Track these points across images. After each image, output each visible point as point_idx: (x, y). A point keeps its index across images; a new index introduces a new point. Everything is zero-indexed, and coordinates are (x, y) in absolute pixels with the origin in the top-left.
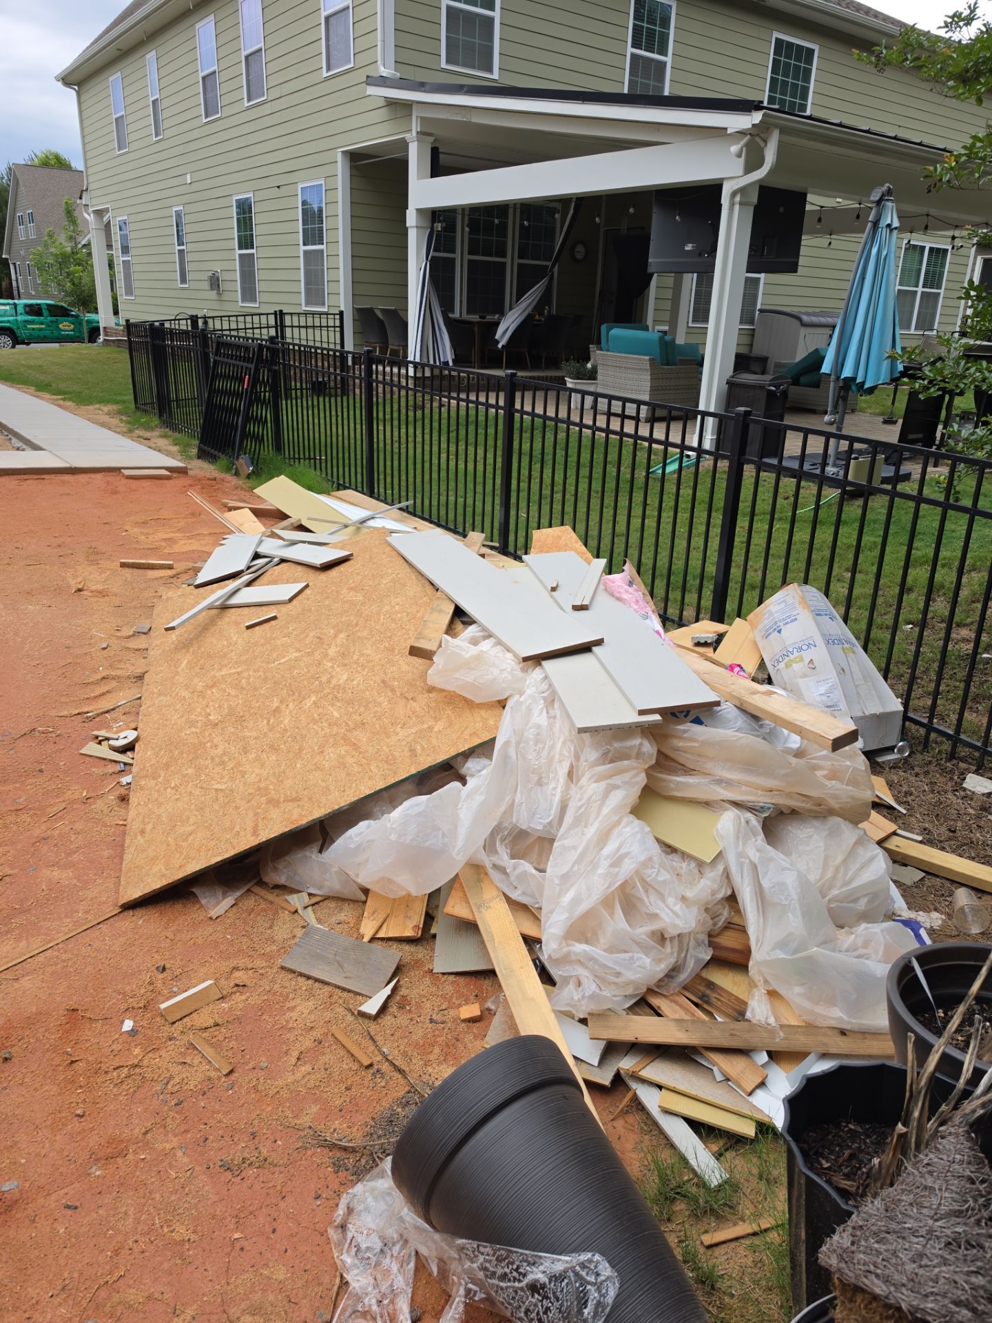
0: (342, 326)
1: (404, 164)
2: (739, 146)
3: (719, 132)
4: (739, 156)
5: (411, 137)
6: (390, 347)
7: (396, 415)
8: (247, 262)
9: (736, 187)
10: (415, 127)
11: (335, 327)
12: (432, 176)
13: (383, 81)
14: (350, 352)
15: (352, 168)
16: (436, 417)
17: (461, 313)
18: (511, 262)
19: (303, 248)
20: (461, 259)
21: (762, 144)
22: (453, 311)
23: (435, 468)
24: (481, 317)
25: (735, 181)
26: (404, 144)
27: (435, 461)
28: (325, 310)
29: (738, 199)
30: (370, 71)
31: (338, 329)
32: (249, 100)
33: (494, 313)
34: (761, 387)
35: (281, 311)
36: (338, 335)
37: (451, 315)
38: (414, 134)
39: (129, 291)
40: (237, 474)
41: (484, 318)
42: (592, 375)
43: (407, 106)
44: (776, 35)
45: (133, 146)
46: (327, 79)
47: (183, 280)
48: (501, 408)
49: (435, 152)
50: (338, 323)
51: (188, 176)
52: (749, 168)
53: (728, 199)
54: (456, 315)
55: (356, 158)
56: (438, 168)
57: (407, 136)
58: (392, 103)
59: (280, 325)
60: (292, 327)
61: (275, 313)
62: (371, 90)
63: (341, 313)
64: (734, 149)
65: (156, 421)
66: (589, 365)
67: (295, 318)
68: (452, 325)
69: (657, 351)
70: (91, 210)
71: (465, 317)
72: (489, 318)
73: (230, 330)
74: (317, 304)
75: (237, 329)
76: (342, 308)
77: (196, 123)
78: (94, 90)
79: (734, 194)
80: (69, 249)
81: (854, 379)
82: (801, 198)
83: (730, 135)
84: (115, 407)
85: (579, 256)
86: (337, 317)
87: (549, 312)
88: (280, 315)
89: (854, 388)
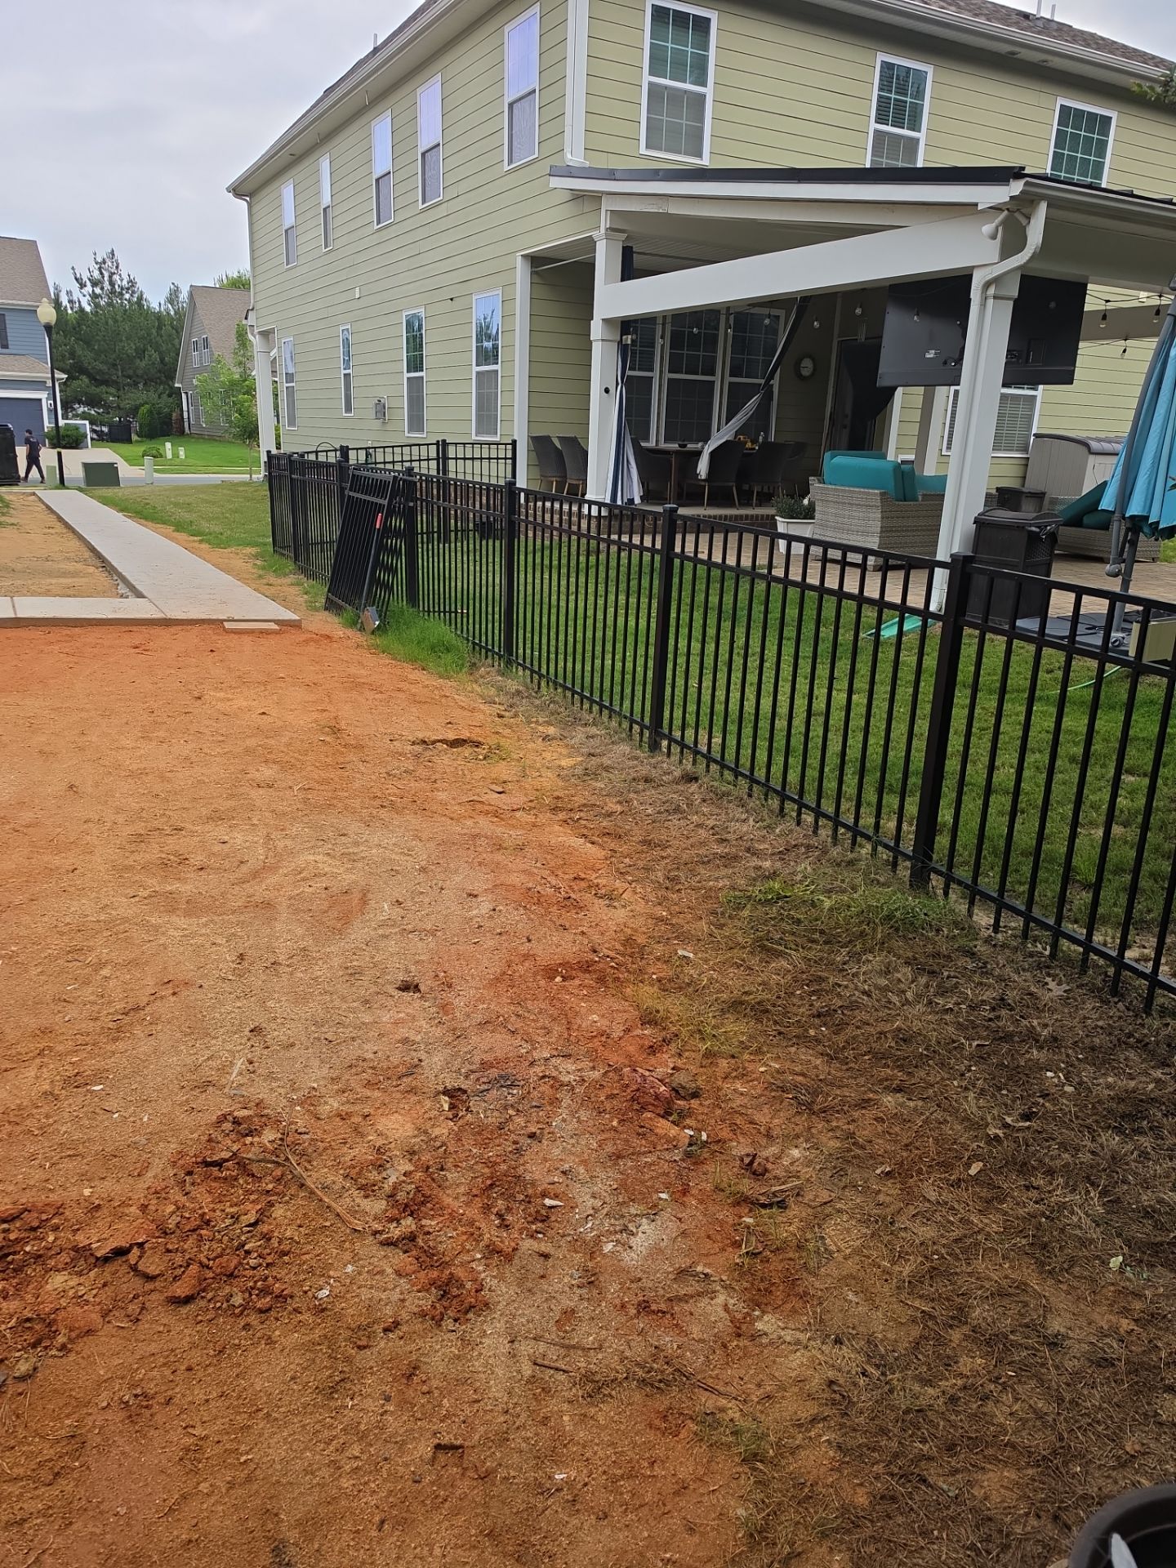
0: (514, 458)
1: (590, 267)
2: (994, 225)
3: (967, 209)
4: (994, 237)
5: (599, 235)
6: (569, 481)
7: (564, 561)
8: (416, 386)
9: (990, 277)
10: (605, 222)
11: (506, 459)
12: (623, 280)
13: (570, 172)
14: (523, 490)
15: (532, 273)
16: (613, 563)
17: (657, 441)
18: (721, 383)
19: (476, 369)
20: (659, 377)
21: (1024, 221)
22: (647, 439)
23: (600, 625)
24: (680, 446)
25: (988, 269)
26: (590, 244)
27: (600, 616)
28: (497, 439)
29: (991, 291)
30: (555, 161)
31: (509, 461)
32: (423, 203)
33: (697, 441)
34: (1020, 528)
35: (444, 441)
36: (509, 468)
37: (643, 444)
38: (603, 230)
39: (292, 422)
40: (362, 629)
41: (685, 446)
42: (809, 513)
43: (596, 197)
44: (1061, 101)
45: (302, 260)
46: (509, 172)
47: (348, 409)
48: (658, 551)
49: (627, 253)
50: (509, 455)
51: (357, 289)
52: (1007, 252)
53: (979, 292)
54: (652, 444)
55: (536, 261)
56: (629, 271)
57: (595, 234)
58: (579, 196)
59: (443, 459)
60: (456, 459)
61: (437, 443)
62: (555, 182)
63: (514, 443)
64: (987, 229)
65: (291, 566)
66: (806, 502)
67: (460, 448)
68: (643, 455)
69: (891, 485)
70: (256, 331)
71: (663, 445)
72: (691, 446)
73: (385, 463)
74: (489, 433)
75: (393, 462)
76: (515, 438)
77: (368, 230)
78: (265, 199)
79: (987, 285)
80: (237, 376)
81: (1147, 518)
82: (1078, 291)
83: (982, 211)
84: (253, 550)
85: (805, 372)
86: (509, 447)
87: (766, 438)
88: (443, 445)
89: (1146, 530)
